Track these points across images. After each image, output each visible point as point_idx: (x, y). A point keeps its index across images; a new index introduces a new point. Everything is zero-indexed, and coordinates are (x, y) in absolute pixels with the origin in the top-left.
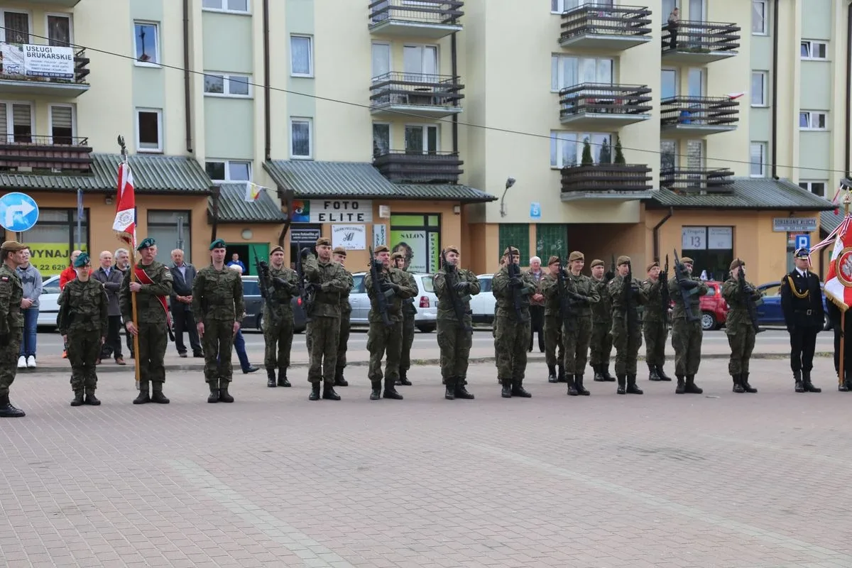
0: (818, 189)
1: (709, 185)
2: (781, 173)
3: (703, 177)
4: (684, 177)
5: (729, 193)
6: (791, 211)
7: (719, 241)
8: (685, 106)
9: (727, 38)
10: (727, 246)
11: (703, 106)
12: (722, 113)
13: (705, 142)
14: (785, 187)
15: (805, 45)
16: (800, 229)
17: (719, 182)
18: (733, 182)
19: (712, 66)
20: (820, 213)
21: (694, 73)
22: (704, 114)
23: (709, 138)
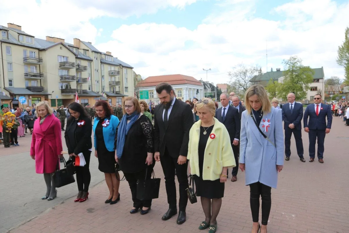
0: (98, 93)
1: (83, 92)
2: (93, 90)
3: (82, 91)
4: (79, 91)
5: (87, 93)
6: (96, 96)
7: (86, 102)
8: (78, 79)
9: (85, 68)
10: (87, 102)
11: (81, 79)
12: (85, 80)
13: (82, 85)
14: (94, 92)
15: (95, 70)
16: (98, 99)
17: (85, 92)
18: (87, 92)
19: (83, 72)
20: (100, 97)
21: (79, 73)
22: (81, 80)
23: (82, 84)
